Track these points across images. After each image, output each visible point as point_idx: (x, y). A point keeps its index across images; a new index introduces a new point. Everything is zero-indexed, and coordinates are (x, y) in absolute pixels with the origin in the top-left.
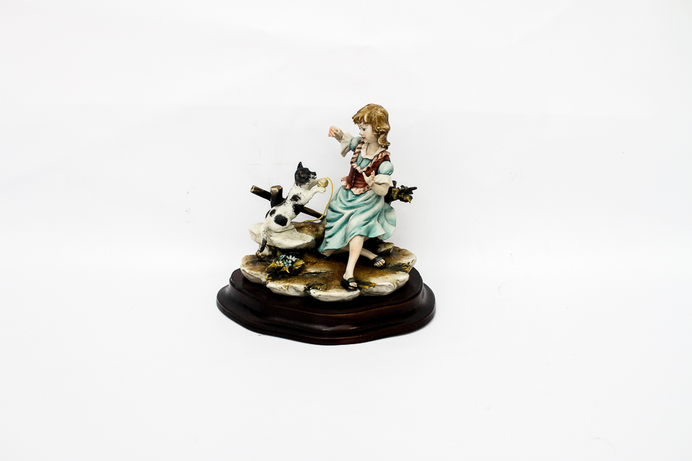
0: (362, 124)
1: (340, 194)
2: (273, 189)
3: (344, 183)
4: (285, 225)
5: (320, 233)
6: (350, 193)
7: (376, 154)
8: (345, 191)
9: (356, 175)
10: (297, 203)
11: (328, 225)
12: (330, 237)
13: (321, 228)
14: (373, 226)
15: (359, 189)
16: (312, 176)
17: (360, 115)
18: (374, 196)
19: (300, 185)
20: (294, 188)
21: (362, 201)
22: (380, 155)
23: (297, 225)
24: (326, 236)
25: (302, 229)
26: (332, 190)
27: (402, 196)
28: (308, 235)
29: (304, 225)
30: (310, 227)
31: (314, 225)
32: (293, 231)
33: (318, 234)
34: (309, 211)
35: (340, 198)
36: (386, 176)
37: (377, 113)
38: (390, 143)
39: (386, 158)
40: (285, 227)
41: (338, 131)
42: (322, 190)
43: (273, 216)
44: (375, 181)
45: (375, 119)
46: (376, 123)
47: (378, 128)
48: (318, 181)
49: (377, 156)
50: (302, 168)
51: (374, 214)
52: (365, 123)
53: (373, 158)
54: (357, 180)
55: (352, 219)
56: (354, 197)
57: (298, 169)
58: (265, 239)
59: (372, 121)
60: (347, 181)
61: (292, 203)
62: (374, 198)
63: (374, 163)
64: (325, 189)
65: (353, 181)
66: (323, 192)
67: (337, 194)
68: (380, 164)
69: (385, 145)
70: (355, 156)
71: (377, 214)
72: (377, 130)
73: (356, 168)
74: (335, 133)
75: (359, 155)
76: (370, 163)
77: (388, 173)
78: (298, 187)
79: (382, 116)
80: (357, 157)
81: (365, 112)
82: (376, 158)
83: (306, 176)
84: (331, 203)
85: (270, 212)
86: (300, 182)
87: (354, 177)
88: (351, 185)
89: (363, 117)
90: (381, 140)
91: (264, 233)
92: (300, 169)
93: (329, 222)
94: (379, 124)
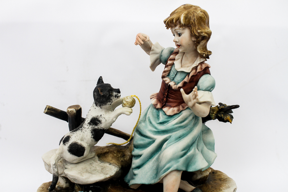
0: (177, 27)
1: (149, 115)
2: (70, 110)
3: (154, 101)
4: (83, 155)
5: (127, 158)
6: (161, 114)
7: (194, 65)
8: (155, 110)
9: (168, 92)
10: (96, 127)
11: (136, 152)
12: (139, 167)
13: (128, 153)
15: (172, 109)
16: (114, 94)
17: (175, 16)
18: (191, 118)
19: (100, 106)
21: (176, 124)
22: (199, 67)
23: (100, 151)
24: (133, 166)
25: (106, 155)
26: (141, 110)
27: (222, 116)
28: (111, 166)
29: (108, 151)
30: (115, 152)
31: (120, 149)
32: (94, 160)
33: (125, 160)
34: (114, 132)
35: (149, 120)
36: (207, 92)
37: (196, 13)
38: (210, 52)
39: (206, 71)
40: (82, 157)
41: (146, 38)
42: (127, 111)
43: (67, 145)
44: (197, 99)
45: (194, 21)
46: (195, 25)
47: (199, 31)
48: (123, 100)
49: (195, 68)
50: (102, 84)
51: (193, 141)
52: (181, 26)
53: (191, 70)
54: (170, 98)
55: (165, 148)
56: (166, 119)
57: (98, 85)
58: (56, 174)
59: (191, 23)
60: (157, 99)
61: (90, 127)
62: (191, 120)
63: (192, 76)
64: (132, 110)
65: (165, 99)
66: (128, 113)
67: (146, 115)
68: (199, 78)
69: (206, 53)
70: (166, 69)
71: (196, 139)
72: (197, 34)
73: (168, 83)
74: (143, 41)
75: (171, 68)
76: (187, 77)
77: (209, 89)
78: (98, 108)
79: (203, 16)
80: (170, 70)
81: (181, 12)
82: (194, 71)
83: (107, 94)
84: (140, 126)
85: (64, 139)
86: (99, 102)
87: (166, 94)
88: (163, 103)
89: (178, 19)
90: (201, 47)
91: (54, 166)
92: (100, 85)
93: (137, 148)
94: (200, 27)
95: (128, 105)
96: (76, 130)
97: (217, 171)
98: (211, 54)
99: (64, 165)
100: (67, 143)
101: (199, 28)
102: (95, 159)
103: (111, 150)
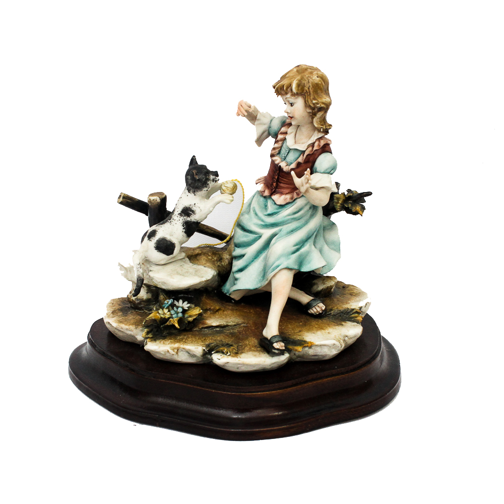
0: (289, 95)
1: (255, 205)
2: (152, 198)
3: (260, 187)
4: (172, 253)
5: (225, 262)
6: (269, 202)
7: (311, 142)
8: (262, 199)
9: (279, 175)
10: (189, 219)
11: (238, 252)
12: (241, 270)
13: (226, 256)
14: (308, 253)
15: (283, 197)
16: (212, 177)
17: (285, 82)
18: (307, 207)
19: (194, 192)
20: (184, 196)
21: (289, 215)
22: (317, 143)
23: (190, 253)
24: (234, 269)
25: (198, 258)
26: (244, 198)
27: (350, 205)
28: (206, 268)
29: (200, 252)
30: (210, 254)
31: (216, 251)
32: (184, 262)
33: (222, 265)
34: (207, 230)
35: (254, 211)
36: (326, 175)
37: (311, 78)
38: (331, 125)
39: (326, 149)
40: (171, 256)
41: (250, 107)
42: (227, 199)
43: (153, 240)
44: (310, 184)
45: (309, 89)
46: (310, 94)
47: (314, 102)
48: (221, 185)
49: (311, 145)
50: (196, 165)
51: (308, 235)
52: (293, 95)
53: (306, 148)
54: (281, 183)
55: (274, 244)
56: (277, 209)
57: (191, 167)
58: (141, 275)
59: (305, 91)
60: (264, 184)
61: (181, 219)
62: (308, 211)
63: (307, 155)
64: (233, 197)
65: (275, 184)
66: (229, 201)
67: (250, 205)
68: (316, 157)
69: (325, 128)
70: (276, 145)
71: (313, 234)
72: (312, 106)
73: (279, 164)
74: (246, 111)
75: (283, 144)
76: (302, 156)
77: (328, 171)
78: (191, 195)
79: (320, 82)
80: (281, 147)
81: (293, 77)
82: (310, 149)
83: (203, 178)
84: (242, 218)
85: (148, 234)
86: (193, 188)
87: (276, 177)
88: (272, 190)
89: (290, 85)
90: (318, 120)
91: (139, 266)
92: (193, 166)
93: (239, 247)
94: (316, 96)
95: (228, 192)
96: (164, 223)
97: (349, 285)
98: (330, 128)
99: (148, 268)
100: (153, 238)
101: (314, 97)
102: (186, 261)
103: (204, 251)
